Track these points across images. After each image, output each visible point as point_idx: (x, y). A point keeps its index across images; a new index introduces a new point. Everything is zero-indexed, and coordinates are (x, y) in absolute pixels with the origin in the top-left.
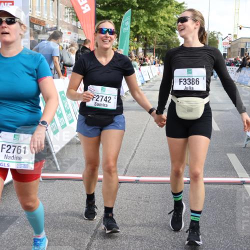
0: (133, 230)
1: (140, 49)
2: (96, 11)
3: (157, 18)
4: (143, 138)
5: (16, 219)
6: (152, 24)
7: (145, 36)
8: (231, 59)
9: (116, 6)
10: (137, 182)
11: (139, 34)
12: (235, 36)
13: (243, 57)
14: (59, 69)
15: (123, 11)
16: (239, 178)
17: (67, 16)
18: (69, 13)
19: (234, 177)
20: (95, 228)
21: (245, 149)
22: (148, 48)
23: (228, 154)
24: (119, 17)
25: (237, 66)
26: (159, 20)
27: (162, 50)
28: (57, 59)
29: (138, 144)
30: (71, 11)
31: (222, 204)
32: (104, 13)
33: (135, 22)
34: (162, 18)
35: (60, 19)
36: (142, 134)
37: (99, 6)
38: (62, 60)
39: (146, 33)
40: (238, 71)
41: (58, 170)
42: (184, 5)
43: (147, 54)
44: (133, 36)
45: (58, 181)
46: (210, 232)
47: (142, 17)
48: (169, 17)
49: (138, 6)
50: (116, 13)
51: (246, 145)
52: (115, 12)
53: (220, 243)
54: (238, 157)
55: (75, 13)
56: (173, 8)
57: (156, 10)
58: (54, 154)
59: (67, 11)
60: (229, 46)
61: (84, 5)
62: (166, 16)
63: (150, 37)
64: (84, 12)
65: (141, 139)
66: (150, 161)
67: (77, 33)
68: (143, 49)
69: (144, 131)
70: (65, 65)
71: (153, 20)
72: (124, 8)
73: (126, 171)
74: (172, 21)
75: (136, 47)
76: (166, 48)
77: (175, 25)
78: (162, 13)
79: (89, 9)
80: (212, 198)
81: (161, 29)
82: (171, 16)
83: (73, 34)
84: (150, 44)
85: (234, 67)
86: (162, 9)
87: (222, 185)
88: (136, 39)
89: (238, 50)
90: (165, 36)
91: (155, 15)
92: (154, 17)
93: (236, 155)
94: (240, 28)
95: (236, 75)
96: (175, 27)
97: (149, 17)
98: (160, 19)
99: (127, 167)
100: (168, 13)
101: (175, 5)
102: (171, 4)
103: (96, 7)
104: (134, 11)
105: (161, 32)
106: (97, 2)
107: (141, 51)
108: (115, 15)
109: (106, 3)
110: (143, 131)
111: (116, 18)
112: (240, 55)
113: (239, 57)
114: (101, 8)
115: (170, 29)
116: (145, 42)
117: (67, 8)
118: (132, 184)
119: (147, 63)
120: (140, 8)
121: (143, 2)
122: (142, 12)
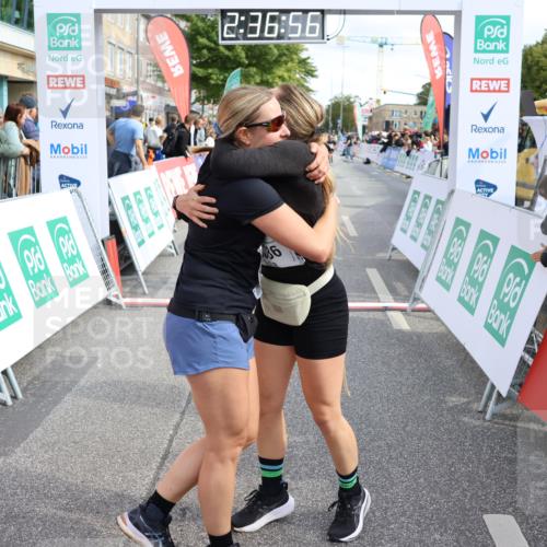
2: (191, 71)
3: (274, 78)
9: (217, 63)
12: (378, 101)
14: (143, 154)
16: (379, 301)
17: (150, 76)
18: (153, 71)
21: (391, 262)
23: (367, 269)
24: (222, 77)
26: (275, 80)
28: (140, 143)
32: (200, 72)
34: (280, 77)
35: (141, 79)
37: (195, 62)
38: (145, 141)
41: (144, 294)
42: (309, 61)
47: (253, 77)
48: (290, 77)
49: (246, 62)
52: (216, 71)
56: (295, 65)
58: (140, 273)
59: (150, 68)
60: (371, 114)
61: (174, 66)
62: (286, 75)
64: (176, 75)
70: (149, 147)
72: (229, 65)
74: (292, 81)
78: (280, 71)
79: (182, 71)
82: (291, 75)
83: (158, 97)
85: (377, 145)
86: (280, 66)
89: (381, 121)
91: (271, 74)
92: (269, 77)
93: (379, 270)
97: (262, 76)
98: (277, 80)
100: (289, 71)
102: (292, 60)
103: (191, 64)
104: (244, 70)
108: (216, 74)
109: (203, 59)
111: (218, 79)
112: (384, 129)
114: (197, 65)
117: (150, 65)
120: (249, 65)
121: (254, 57)
122: (253, 70)
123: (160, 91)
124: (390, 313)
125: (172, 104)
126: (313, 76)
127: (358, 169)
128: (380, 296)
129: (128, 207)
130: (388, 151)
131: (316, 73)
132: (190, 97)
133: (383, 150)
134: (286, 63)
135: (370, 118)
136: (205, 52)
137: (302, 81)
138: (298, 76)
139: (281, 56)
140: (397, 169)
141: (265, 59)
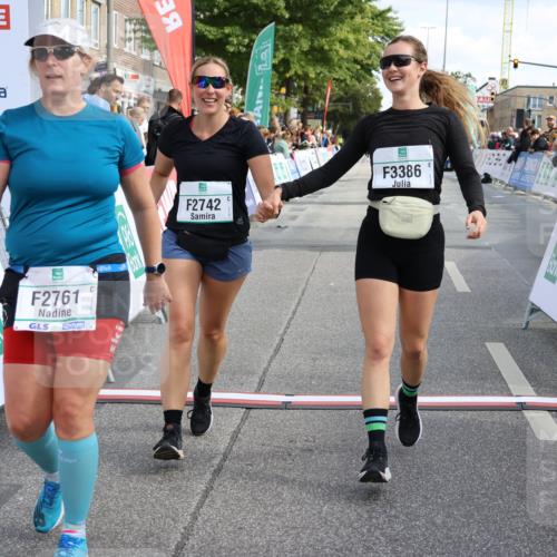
0: (277, 514)
1: (294, 112)
2: (194, 27)
3: (331, 43)
4: (300, 308)
5: (16, 491)
6: (320, 56)
7: (303, 84)
8: (495, 134)
9: (239, 17)
10: (286, 406)
11: (290, 78)
12: (504, 82)
13: (521, 130)
15: (256, 28)
16: (512, 395)
17: (130, 39)
18: (135, 32)
19: (502, 394)
20: (192, 510)
21: (526, 333)
22: (310, 109)
23: (487, 344)
24: (247, 41)
25: (508, 149)
26: (334, 47)
27: (341, 114)
29: (289, 323)
30: (138, 27)
31: (475, 455)
32: (211, 32)
33: (282, 51)
34: (341, 42)
35: (115, 45)
36: (296, 301)
37: (202, 16)
39: (305, 77)
40: (510, 161)
41: (109, 382)
42: (389, 15)
43: (310, 122)
44: (277, 83)
45: (110, 406)
46: (449, 516)
47: (296, 40)
48: (358, 41)
49: (287, 16)
50: (238, 33)
51: (527, 323)
52: (237, 30)
53: (471, 540)
54: (509, 350)
55: (148, 31)
56: (366, 20)
57: (329, 25)
59: (130, 27)
60: (491, 104)
61: (167, 15)
62: (351, 38)
63: (314, 85)
65: (294, 313)
66: (314, 360)
67: (152, 75)
68: (299, 113)
69: (303, 294)
71: (322, 48)
72: (258, 21)
73: (261, 383)
74: (363, 50)
75: (283, 107)
76: (351, 109)
77: (369, 57)
78: (342, 31)
79: (179, 23)
80: (452, 441)
81: (340, 67)
82: (361, 37)
83: (143, 78)
84: (315, 102)
85: (502, 152)
86: (342, 22)
87: (475, 413)
88: (283, 90)
89: (510, 113)
90: (348, 82)
91: (326, 37)
92: (323, 41)
93: (507, 345)
94: (516, 66)
95: (505, 168)
96: (370, 62)
97: (312, 41)
98: (337, 46)
99: (264, 373)
100: (356, 31)
101: (370, 15)
102: (362, 11)
103: (195, 18)
104: (281, 27)
105: (340, 74)
106: (196, 8)
107: (296, 115)
108: (237, 36)
109: (216, 11)
110: (300, 294)
111: (240, 44)
112: (514, 124)
113: (511, 129)
114: (206, 22)
115: (359, 67)
116: (304, 96)
117: (130, 20)
118: (276, 411)
119: (310, 144)
120: (292, 21)
121: (299, 8)
122: (298, 29)
124: (528, 414)
125: (167, 88)
130: (521, 160)
133: (513, 159)
135: (490, 111)
137: (378, 48)
138: (371, 39)
140: (536, 188)
141: (318, 10)
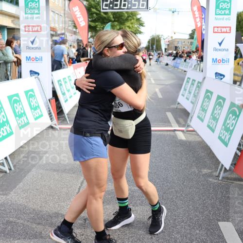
3: (125, 27)
9: (100, 20)
12: (172, 37)
14: (67, 61)
21: (177, 110)
23: (166, 113)
24: (102, 27)
25: (173, 56)
28: (66, 56)
32: (93, 24)
34: (128, 27)
35: (66, 27)
38: (68, 55)
47: (116, 26)
49: (113, 20)
52: (100, 24)
55: (75, 24)
59: (70, 22)
60: (168, 43)
62: (131, 26)
70: (70, 58)
72: (105, 21)
78: (128, 24)
82: (133, 25)
83: (74, 36)
85: (171, 57)
86: (128, 21)
92: (123, 26)
93: (172, 114)
94: (175, 33)
95: (172, 62)
100: (132, 23)
102: (133, 19)
103: (89, 21)
114: (91, 21)
120: (114, 21)
121: (117, 18)
122: (116, 23)
123: (75, 33)
124: (177, 132)
125: (80, 39)
126: (143, 26)
127: (163, 68)
128: (172, 124)
129: (61, 85)
131: (144, 25)
132: (88, 35)
133: (174, 59)
134: (131, 20)
135: (168, 45)
136: (95, 15)
137: (138, 28)
138: (136, 26)
139: (128, 17)
140: (180, 68)
141: (121, 18)
